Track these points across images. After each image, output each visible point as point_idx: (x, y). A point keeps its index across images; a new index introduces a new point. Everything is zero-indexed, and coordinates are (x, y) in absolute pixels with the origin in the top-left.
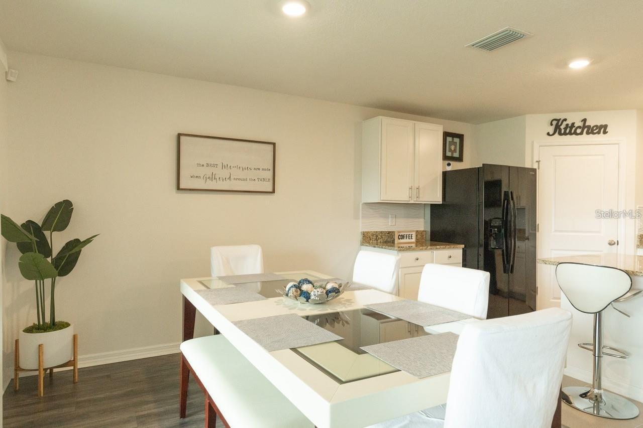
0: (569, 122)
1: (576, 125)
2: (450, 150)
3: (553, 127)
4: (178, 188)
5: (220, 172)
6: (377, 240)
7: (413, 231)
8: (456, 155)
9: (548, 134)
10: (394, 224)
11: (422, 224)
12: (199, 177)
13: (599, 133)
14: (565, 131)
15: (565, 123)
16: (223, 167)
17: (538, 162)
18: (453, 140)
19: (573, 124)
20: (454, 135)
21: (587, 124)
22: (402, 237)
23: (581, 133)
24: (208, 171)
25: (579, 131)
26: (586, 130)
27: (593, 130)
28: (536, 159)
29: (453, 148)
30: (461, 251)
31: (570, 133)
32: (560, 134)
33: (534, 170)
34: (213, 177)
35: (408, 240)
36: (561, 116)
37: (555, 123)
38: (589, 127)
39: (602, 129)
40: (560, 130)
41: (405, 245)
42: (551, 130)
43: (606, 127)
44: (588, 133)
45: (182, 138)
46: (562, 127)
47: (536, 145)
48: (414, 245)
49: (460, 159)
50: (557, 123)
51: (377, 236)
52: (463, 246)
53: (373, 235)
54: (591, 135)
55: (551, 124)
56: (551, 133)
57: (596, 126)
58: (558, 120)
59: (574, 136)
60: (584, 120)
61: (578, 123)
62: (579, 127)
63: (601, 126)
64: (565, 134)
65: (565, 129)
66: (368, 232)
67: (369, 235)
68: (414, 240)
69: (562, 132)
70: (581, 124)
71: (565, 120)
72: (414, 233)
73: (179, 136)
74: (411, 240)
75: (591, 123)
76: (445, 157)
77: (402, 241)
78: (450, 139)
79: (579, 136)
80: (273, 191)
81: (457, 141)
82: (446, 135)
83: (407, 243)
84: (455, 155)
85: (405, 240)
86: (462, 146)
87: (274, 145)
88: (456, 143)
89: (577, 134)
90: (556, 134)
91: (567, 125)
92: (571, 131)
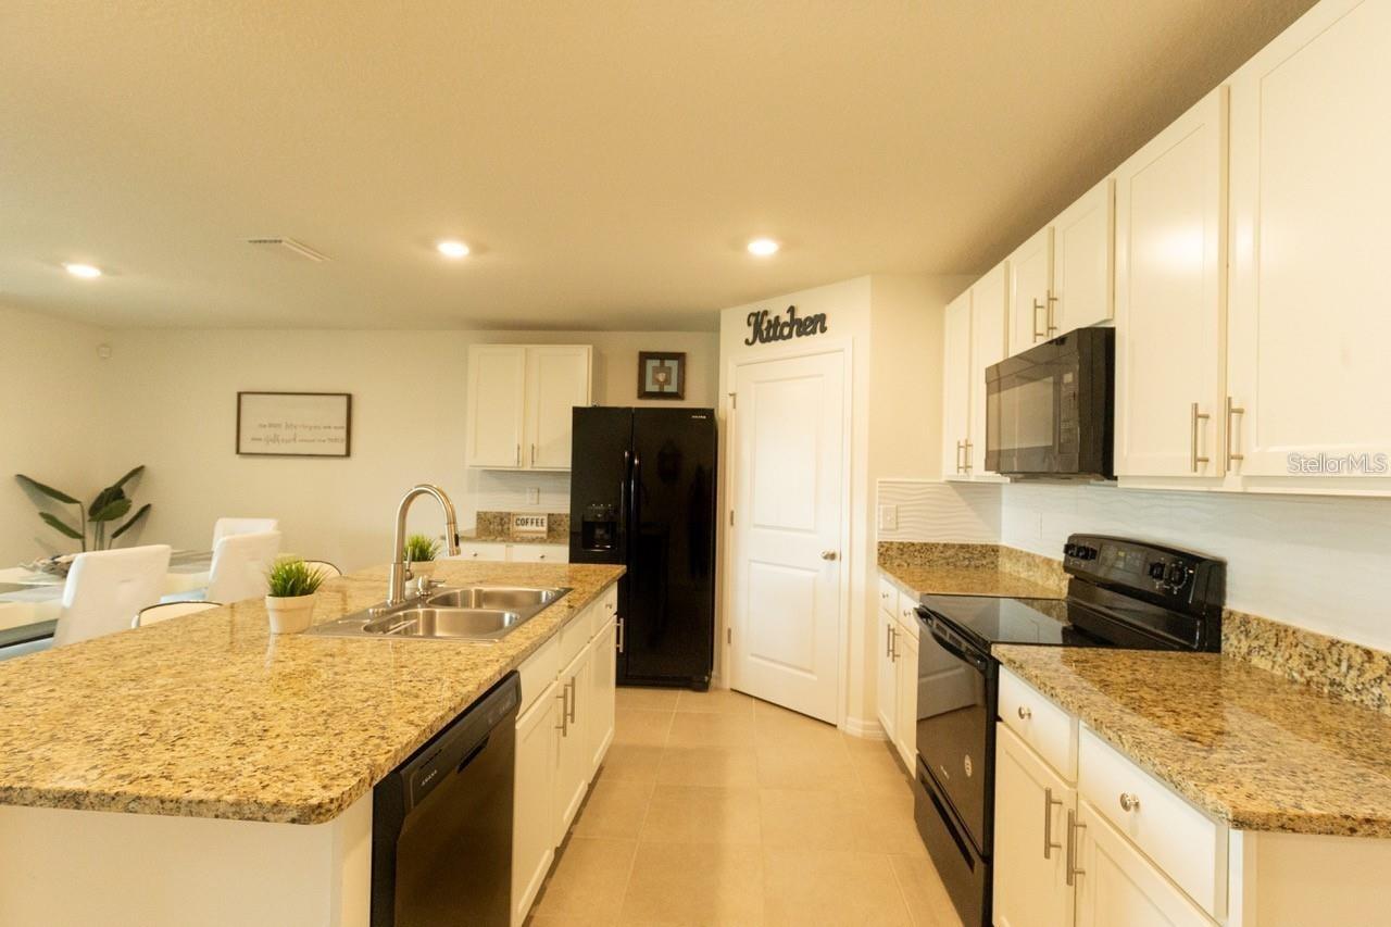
0: (771, 317)
1: (782, 321)
2: (656, 381)
3: (752, 328)
4: (238, 452)
5: (283, 433)
6: (502, 525)
7: (543, 515)
8: (671, 388)
10: (535, 501)
12: (260, 439)
13: (813, 332)
14: (768, 333)
15: (766, 319)
16: (289, 426)
17: (733, 395)
18: (662, 364)
19: (777, 318)
20: (662, 356)
22: (525, 522)
23: (790, 336)
24: (271, 432)
28: (731, 389)
29: (661, 377)
31: (776, 338)
32: (763, 341)
34: (276, 439)
35: (534, 528)
36: (758, 307)
37: (753, 320)
39: (817, 323)
41: (525, 535)
42: (749, 333)
44: (799, 334)
45: (244, 397)
47: (731, 364)
48: (545, 536)
49: (676, 395)
50: (757, 320)
51: (502, 519)
53: (495, 517)
55: (749, 324)
56: (750, 341)
59: (780, 341)
60: (792, 310)
61: (784, 318)
62: (786, 324)
65: (768, 329)
66: (485, 513)
67: (489, 516)
68: (545, 528)
72: (545, 518)
73: (239, 395)
74: (541, 528)
75: (801, 315)
76: (643, 394)
77: (524, 528)
78: (656, 363)
79: (788, 341)
80: (348, 454)
81: (673, 364)
82: (644, 357)
83: (533, 532)
84: (667, 389)
85: (528, 527)
86: (684, 373)
87: (349, 397)
88: (670, 368)
89: (784, 338)
90: (758, 341)
91: (769, 321)
92: (775, 332)
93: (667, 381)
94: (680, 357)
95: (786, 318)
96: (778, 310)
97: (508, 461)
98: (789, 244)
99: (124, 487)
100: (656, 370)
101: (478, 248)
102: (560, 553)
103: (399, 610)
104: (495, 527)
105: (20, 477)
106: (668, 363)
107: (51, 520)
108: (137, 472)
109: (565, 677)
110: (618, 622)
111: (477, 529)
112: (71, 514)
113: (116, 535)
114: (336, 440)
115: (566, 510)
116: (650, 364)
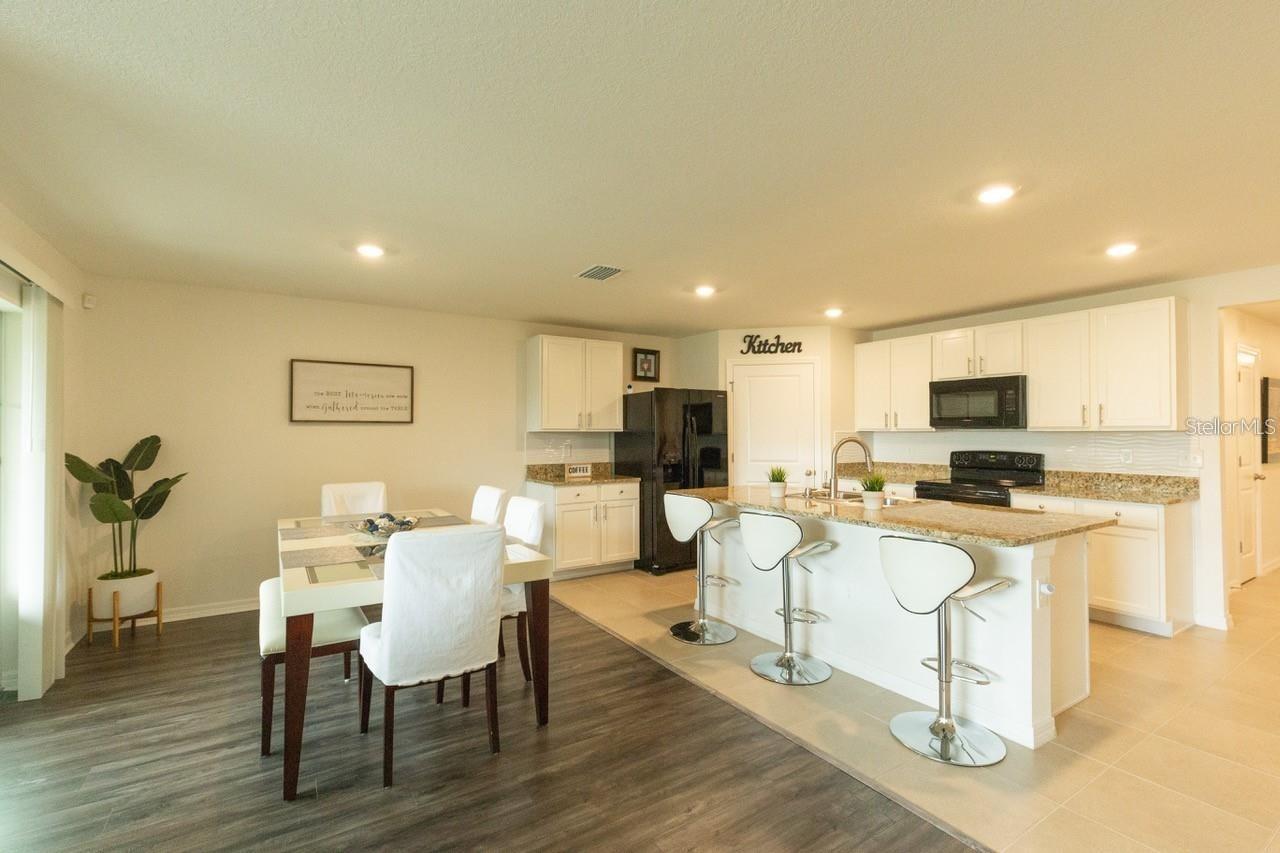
0: (763, 339)
1: (770, 342)
3: (746, 345)
4: (291, 420)
5: (343, 401)
6: (546, 474)
8: (651, 374)
9: (742, 352)
10: (569, 455)
11: (606, 455)
12: (318, 407)
13: (793, 351)
14: (759, 348)
15: (758, 340)
16: (348, 395)
19: (767, 341)
21: (781, 341)
22: (575, 470)
23: (776, 351)
24: (329, 401)
25: (773, 349)
26: (780, 348)
27: (787, 348)
28: (729, 379)
30: (638, 485)
31: (764, 351)
32: (754, 352)
33: (725, 393)
34: (335, 407)
35: (582, 474)
36: (753, 333)
37: (748, 339)
38: (783, 344)
39: (796, 347)
40: (754, 347)
41: (575, 480)
42: (745, 347)
43: (800, 344)
44: (782, 351)
45: (296, 364)
46: (756, 344)
47: (729, 364)
48: (589, 479)
49: (655, 379)
50: (751, 340)
52: (640, 479)
54: (785, 354)
55: (744, 341)
56: (745, 351)
57: (790, 344)
58: (751, 337)
59: (768, 354)
60: (778, 337)
61: (772, 341)
62: (773, 345)
63: (795, 344)
64: (759, 352)
65: (759, 346)
66: (535, 465)
68: (589, 474)
69: (756, 349)
70: (775, 341)
71: (758, 336)
72: (589, 467)
73: (291, 362)
74: (586, 474)
75: (784, 340)
77: (575, 474)
79: (774, 355)
80: (409, 421)
83: (582, 477)
85: (578, 474)
87: (413, 369)
89: (771, 352)
90: (751, 352)
91: (761, 342)
92: (765, 348)
96: (768, 335)
111: (526, 473)
114: (399, 408)
116: (641, 356)
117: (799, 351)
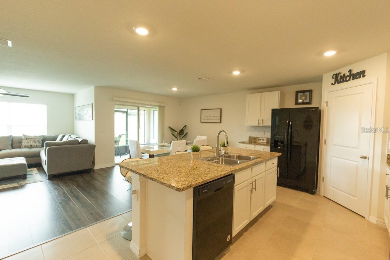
1: (346, 75)
2: (301, 99)
3: (334, 79)
4: (201, 122)
5: (209, 118)
8: (307, 101)
12: (205, 119)
13: (360, 77)
14: (340, 80)
15: (339, 75)
16: (210, 116)
17: (327, 102)
18: (304, 94)
19: (344, 75)
20: (304, 92)
21: (352, 73)
23: (349, 80)
25: (348, 79)
26: (352, 77)
27: (356, 76)
28: (325, 100)
29: (303, 98)
31: (343, 81)
32: (338, 83)
34: (207, 119)
36: (337, 72)
37: (334, 76)
38: (353, 75)
39: (362, 74)
40: (338, 80)
42: (333, 81)
43: (364, 72)
44: (353, 79)
45: (202, 110)
46: (339, 78)
47: (326, 92)
48: (266, 144)
49: (309, 103)
50: (336, 77)
51: (255, 139)
53: (253, 138)
54: (355, 80)
55: (333, 78)
56: (333, 84)
57: (358, 73)
58: (336, 75)
59: (345, 82)
60: (350, 71)
62: (348, 76)
63: (361, 73)
64: (340, 82)
65: (340, 79)
66: (251, 137)
67: (252, 138)
68: (266, 142)
71: (340, 73)
72: (266, 139)
73: (201, 110)
74: (265, 141)
75: (354, 72)
76: (297, 103)
77: (260, 141)
78: (302, 94)
79: (348, 82)
80: (221, 122)
81: (308, 94)
82: (297, 93)
83: (263, 142)
84: (305, 101)
85: (261, 141)
86: (311, 96)
87: (221, 109)
88: (306, 95)
90: (336, 83)
91: (341, 76)
93: (306, 99)
94: (310, 91)
95: (348, 74)
96: (345, 71)
97: (256, 123)
98: (340, 50)
99: (183, 129)
100: (301, 96)
101: (242, 71)
102: (268, 148)
103: (216, 157)
104: (253, 141)
105: (169, 127)
106: (306, 93)
107: (173, 135)
108: (185, 126)
109: (254, 179)
110: (278, 168)
111: (249, 140)
112: (176, 134)
113: (182, 138)
114: (218, 119)
115: (270, 137)
116: (300, 94)
117: (364, 76)
